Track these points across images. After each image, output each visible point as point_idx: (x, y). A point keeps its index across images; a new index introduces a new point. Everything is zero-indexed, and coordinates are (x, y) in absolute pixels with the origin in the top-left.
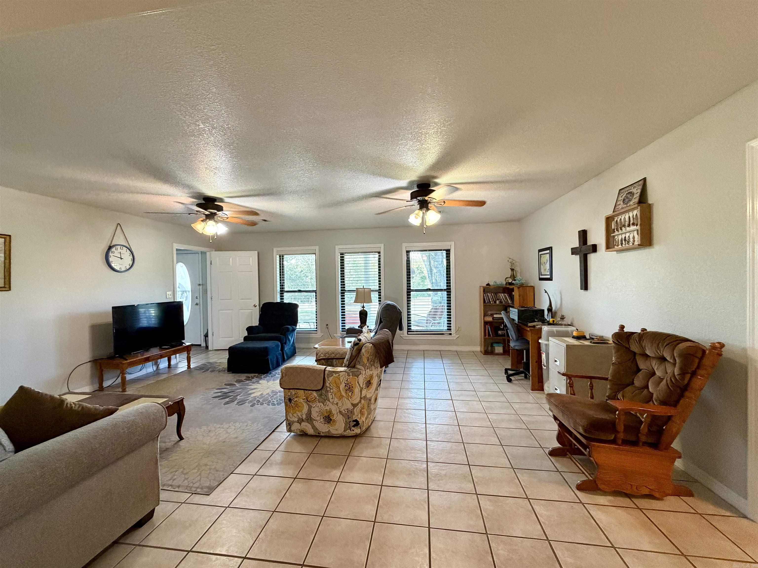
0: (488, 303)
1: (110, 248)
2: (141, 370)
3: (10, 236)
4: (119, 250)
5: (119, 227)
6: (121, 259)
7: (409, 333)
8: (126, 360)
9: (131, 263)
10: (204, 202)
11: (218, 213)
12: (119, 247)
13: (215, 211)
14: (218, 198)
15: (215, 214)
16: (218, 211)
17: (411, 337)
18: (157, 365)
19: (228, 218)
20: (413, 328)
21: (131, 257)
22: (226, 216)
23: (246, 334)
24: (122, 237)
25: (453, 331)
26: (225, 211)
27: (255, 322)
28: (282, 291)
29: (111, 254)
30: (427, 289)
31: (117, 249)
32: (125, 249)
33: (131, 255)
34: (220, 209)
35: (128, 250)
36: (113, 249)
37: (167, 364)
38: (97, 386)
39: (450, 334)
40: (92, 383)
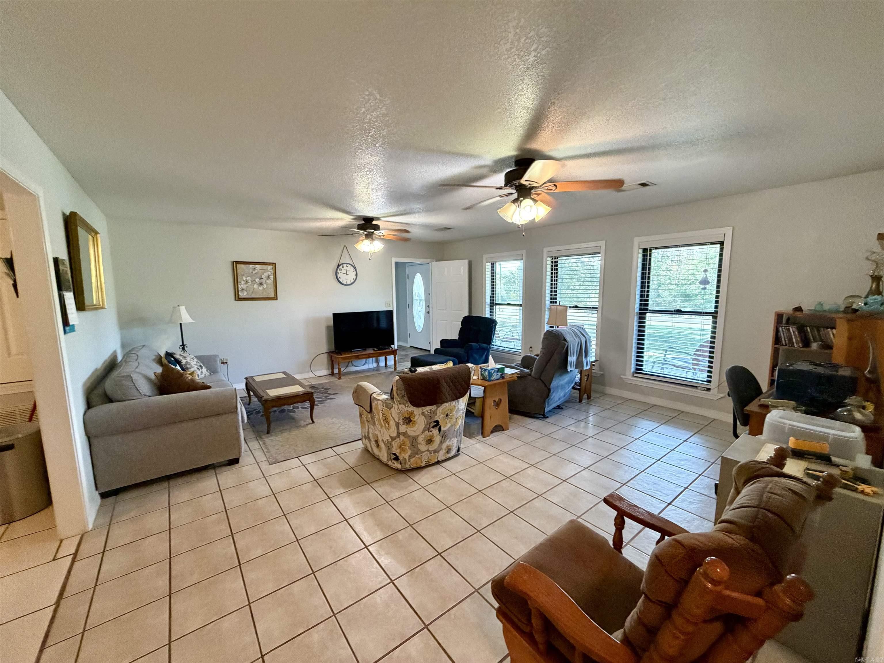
0: (786, 345)
1: (338, 266)
2: (364, 365)
3: (275, 263)
4: (345, 268)
5: (345, 248)
6: (347, 274)
7: (636, 375)
8: (341, 355)
9: (355, 278)
10: (364, 223)
11: (375, 232)
12: (345, 265)
13: (373, 230)
14: (375, 217)
15: (373, 232)
16: (375, 230)
17: (638, 381)
18: (377, 362)
19: (384, 236)
20: (646, 368)
21: (355, 273)
22: (382, 234)
23: (438, 346)
24: (348, 256)
25: (712, 386)
26: (382, 230)
27: (455, 336)
28: (493, 304)
29: (338, 271)
30: (675, 311)
31: (343, 267)
32: (349, 266)
33: (355, 271)
34: (377, 228)
35: (352, 267)
36: (341, 267)
37: (385, 363)
38: (330, 372)
39: (709, 389)
40: (328, 369)
